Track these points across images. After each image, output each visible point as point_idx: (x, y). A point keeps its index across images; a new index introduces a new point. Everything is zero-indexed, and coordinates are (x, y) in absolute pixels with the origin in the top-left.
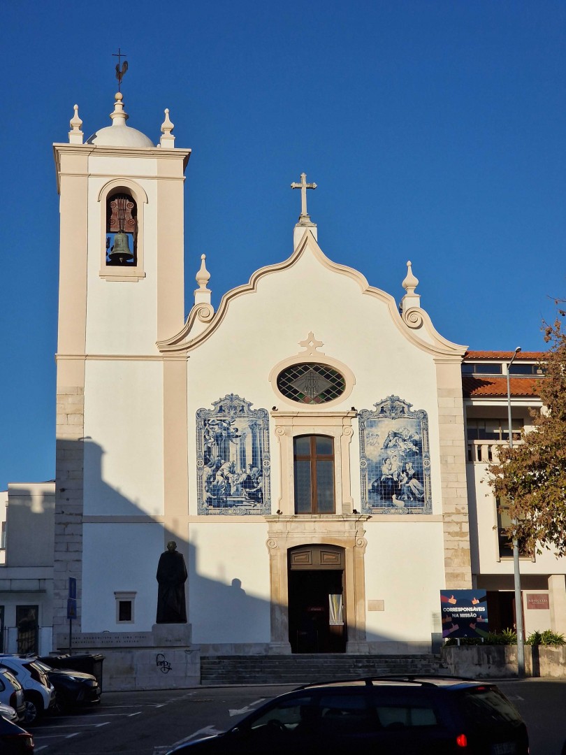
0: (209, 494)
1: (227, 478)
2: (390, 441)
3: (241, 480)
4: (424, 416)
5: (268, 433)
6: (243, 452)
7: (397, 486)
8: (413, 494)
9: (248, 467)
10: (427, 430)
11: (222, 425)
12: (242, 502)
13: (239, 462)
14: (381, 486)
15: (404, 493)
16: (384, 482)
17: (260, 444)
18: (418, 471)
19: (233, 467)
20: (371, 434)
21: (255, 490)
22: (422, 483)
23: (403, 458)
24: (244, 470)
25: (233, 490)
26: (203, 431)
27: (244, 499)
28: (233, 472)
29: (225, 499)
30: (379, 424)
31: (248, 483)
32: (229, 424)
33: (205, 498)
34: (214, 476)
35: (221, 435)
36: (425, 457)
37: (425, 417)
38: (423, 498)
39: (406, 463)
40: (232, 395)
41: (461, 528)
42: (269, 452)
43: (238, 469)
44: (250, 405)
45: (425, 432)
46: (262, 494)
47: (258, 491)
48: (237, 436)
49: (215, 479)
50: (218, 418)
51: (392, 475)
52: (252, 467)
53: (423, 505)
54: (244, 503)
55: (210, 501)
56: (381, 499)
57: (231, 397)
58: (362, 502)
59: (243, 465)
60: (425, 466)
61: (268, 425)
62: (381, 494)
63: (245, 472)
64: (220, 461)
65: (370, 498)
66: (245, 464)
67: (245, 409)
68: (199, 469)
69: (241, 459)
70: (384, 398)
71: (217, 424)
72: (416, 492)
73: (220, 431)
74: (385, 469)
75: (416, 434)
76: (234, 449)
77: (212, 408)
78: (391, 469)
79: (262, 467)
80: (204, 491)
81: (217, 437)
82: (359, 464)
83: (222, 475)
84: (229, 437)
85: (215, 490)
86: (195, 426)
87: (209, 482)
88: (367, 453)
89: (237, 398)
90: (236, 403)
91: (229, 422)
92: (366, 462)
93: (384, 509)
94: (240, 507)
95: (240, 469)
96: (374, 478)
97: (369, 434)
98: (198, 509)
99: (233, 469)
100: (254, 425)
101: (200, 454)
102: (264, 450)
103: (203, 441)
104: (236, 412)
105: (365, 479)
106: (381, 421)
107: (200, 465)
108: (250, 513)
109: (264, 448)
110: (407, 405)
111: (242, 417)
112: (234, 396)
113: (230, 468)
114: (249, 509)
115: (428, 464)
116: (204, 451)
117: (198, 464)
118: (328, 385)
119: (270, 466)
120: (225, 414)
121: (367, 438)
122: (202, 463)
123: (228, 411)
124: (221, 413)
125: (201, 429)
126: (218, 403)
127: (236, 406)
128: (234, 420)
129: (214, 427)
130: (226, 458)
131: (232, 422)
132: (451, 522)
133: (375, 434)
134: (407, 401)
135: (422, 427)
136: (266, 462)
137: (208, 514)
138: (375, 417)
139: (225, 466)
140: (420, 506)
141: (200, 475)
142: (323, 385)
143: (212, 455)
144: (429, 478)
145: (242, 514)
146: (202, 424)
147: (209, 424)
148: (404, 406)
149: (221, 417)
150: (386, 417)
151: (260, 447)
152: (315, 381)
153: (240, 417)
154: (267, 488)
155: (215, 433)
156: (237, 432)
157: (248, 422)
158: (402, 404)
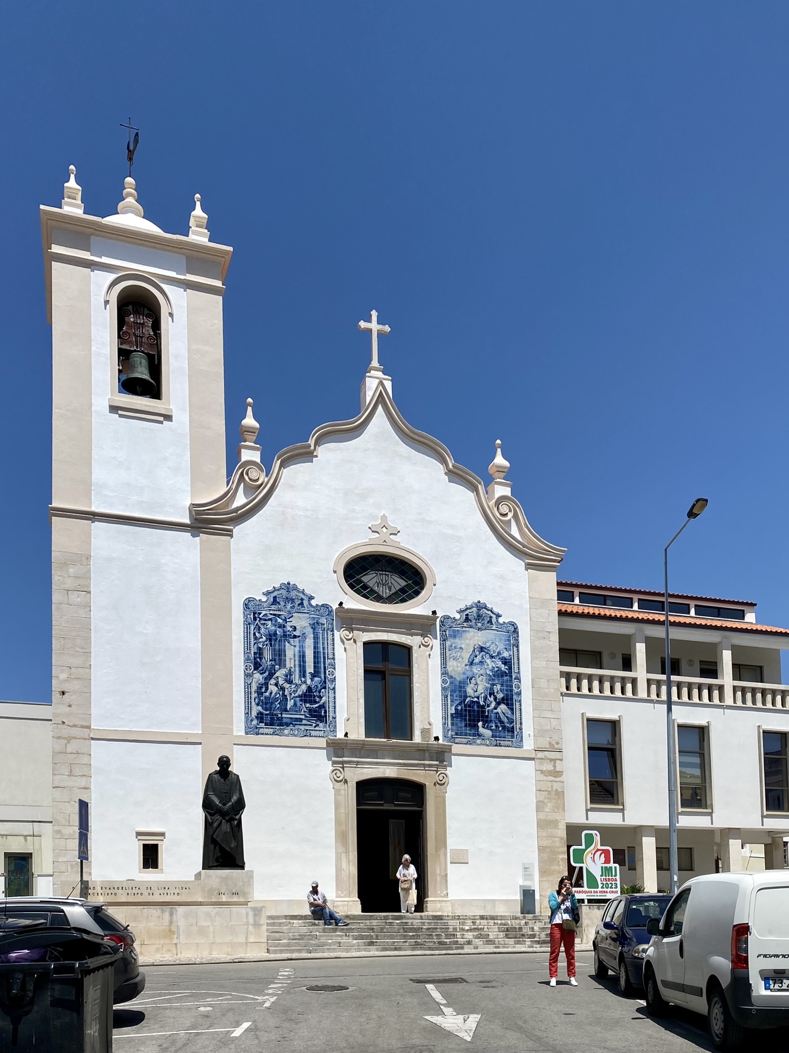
0: (260, 708)
1: (283, 689)
2: (476, 656)
3: (299, 692)
4: (513, 630)
5: (333, 635)
6: (302, 657)
7: (484, 712)
8: (502, 722)
9: (308, 676)
10: (518, 647)
11: (276, 621)
12: (301, 720)
13: (297, 669)
14: (466, 710)
15: (491, 721)
16: (469, 706)
17: (324, 648)
18: (507, 695)
19: (291, 675)
20: (454, 646)
21: (317, 705)
22: (512, 709)
23: (490, 679)
24: (303, 679)
25: (290, 704)
26: (252, 627)
27: (303, 717)
28: (290, 682)
30: (464, 635)
31: (309, 696)
32: (285, 620)
33: (254, 714)
34: (266, 685)
35: (275, 634)
36: (515, 679)
37: (516, 631)
38: (513, 728)
39: (493, 685)
40: (289, 584)
41: (555, 766)
42: (334, 659)
43: (296, 679)
44: (311, 598)
45: (515, 649)
46: (325, 712)
47: (320, 707)
48: (295, 637)
49: (267, 689)
50: (271, 612)
51: (478, 698)
52: (313, 676)
53: (513, 737)
54: (304, 722)
55: (260, 717)
56: (466, 726)
57: (288, 587)
58: (444, 728)
59: (303, 673)
60: (515, 690)
61: (332, 624)
62: (465, 720)
63: (305, 682)
64: (273, 666)
65: (452, 724)
66: (305, 672)
67: (306, 603)
68: (247, 675)
69: (300, 666)
70: (469, 604)
71: (270, 619)
72: (506, 720)
73: (273, 628)
74: (470, 690)
75: (505, 650)
76: (291, 652)
77: (264, 599)
78: (477, 689)
80: (253, 703)
81: (270, 635)
82: (439, 681)
83: (276, 685)
84: (286, 637)
85: (267, 703)
86: (242, 619)
87: (259, 693)
88: (449, 669)
89: (295, 588)
90: (293, 594)
91: (286, 618)
92: (448, 680)
93: (469, 738)
94: (298, 726)
95: (299, 678)
96: (457, 700)
97: (451, 646)
98: (246, 727)
99: (290, 677)
100: (316, 624)
101: (248, 656)
102: (328, 657)
103: (253, 640)
104: (293, 606)
105: (447, 700)
106: (465, 631)
107: (248, 670)
108: (310, 734)
109: (328, 653)
110: (495, 614)
111: (301, 612)
112: (291, 586)
113: (286, 676)
114: (309, 730)
115: (519, 688)
116: (254, 653)
117: (246, 669)
118: (403, 583)
119: (335, 677)
120: (279, 607)
121: (450, 650)
122: (251, 668)
123: (284, 604)
124: (275, 606)
125: (249, 624)
126: (271, 593)
127: (294, 598)
128: (291, 615)
129: (266, 622)
130: (282, 664)
131: (289, 618)
132: (544, 759)
133: (459, 647)
134: (496, 610)
135: (512, 642)
136: (331, 671)
137: (258, 734)
138: (459, 626)
139: (281, 673)
140: (510, 737)
141: (249, 683)
142: (398, 582)
143: (264, 659)
144: (520, 704)
145: (302, 735)
146: (251, 618)
147: (260, 618)
148: (492, 615)
149: (274, 610)
150: (471, 627)
151: (323, 652)
152: (388, 577)
153: (299, 612)
154: (331, 705)
155: (267, 630)
156: (295, 631)
157: (309, 620)
158: (490, 613)
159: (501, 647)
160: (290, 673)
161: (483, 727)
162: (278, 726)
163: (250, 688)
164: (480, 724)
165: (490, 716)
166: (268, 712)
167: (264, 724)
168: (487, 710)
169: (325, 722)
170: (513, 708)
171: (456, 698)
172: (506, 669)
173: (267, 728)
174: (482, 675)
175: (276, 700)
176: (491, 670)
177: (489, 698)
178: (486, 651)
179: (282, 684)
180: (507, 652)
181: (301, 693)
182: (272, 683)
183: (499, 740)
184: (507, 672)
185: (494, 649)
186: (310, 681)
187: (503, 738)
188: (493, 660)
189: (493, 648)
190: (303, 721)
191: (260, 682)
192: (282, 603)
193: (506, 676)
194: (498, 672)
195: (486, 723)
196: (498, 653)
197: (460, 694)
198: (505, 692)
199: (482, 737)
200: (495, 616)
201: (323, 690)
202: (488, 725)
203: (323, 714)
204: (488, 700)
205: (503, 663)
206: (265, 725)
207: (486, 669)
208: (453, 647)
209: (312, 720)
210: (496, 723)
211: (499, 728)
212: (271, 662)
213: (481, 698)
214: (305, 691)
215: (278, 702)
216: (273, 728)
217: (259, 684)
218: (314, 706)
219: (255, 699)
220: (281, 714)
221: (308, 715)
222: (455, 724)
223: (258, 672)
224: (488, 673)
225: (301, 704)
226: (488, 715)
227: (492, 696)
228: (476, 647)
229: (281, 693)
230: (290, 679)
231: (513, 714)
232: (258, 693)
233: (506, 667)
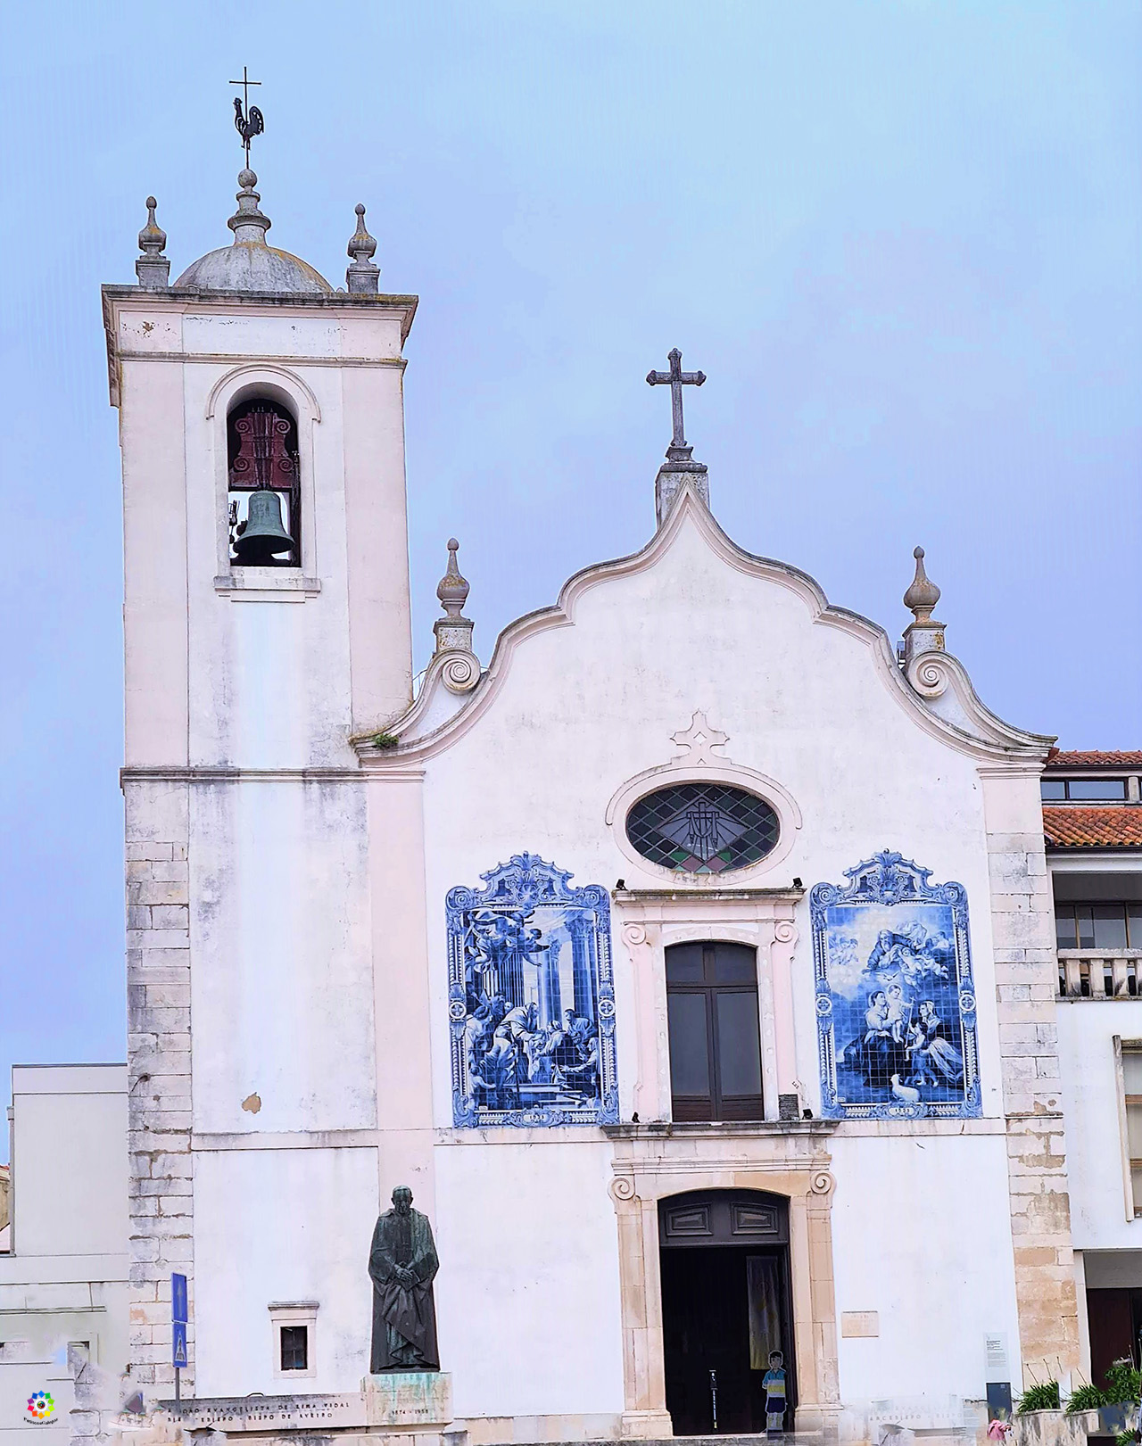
0: (478, 1079)
1: (519, 1043)
2: (884, 953)
3: (550, 1046)
4: (957, 897)
5: (609, 938)
6: (553, 983)
7: (901, 1055)
8: (937, 1071)
9: (565, 1017)
10: (966, 928)
11: (505, 922)
12: (553, 1095)
13: (545, 1005)
14: (866, 1055)
15: (916, 1071)
16: (873, 1047)
17: (592, 964)
19: (533, 1017)
20: (839, 938)
21: (582, 1067)
22: (958, 1046)
23: (912, 992)
24: (556, 1023)
25: (533, 1068)
26: (462, 938)
27: (557, 1090)
28: (532, 1029)
29: (515, 1090)
30: (859, 917)
31: (566, 1052)
32: (521, 921)
33: (469, 1090)
34: (489, 1038)
35: (504, 946)
36: (963, 989)
37: (961, 898)
38: (961, 1079)
39: (919, 1003)
40: (526, 855)
41: (1047, 1147)
42: (611, 982)
43: (543, 1023)
44: (567, 877)
45: (962, 932)
46: (598, 1078)
47: (587, 1070)
48: (540, 948)
49: (491, 1045)
50: (496, 909)
51: (889, 1030)
52: (574, 1015)
53: (961, 1098)
54: (559, 1099)
55: (480, 1095)
56: (867, 1084)
57: (525, 861)
58: (824, 1091)
59: (555, 1013)
60: (964, 1010)
61: (607, 920)
62: (866, 1072)
63: (559, 1028)
64: (501, 1003)
65: (840, 1083)
66: (558, 1010)
67: (557, 886)
68: (455, 1023)
69: (549, 999)
70: (867, 858)
71: (492, 922)
72: (945, 1067)
73: (500, 936)
74: (873, 1017)
75: (940, 937)
76: (532, 975)
77: (483, 886)
79: (596, 1018)
80: (467, 1072)
81: (494, 950)
82: (813, 1006)
83: (507, 1036)
84: (523, 950)
85: (490, 1070)
86: (443, 926)
87: (477, 1052)
88: (832, 982)
89: (538, 862)
90: (534, 873)
91: (522, 917)
92: (829, 1002)
93: (874, 1106)
94: (549, 1106)
95: (549, 1020)
96: (849, 1037)
97: (834, 939)
98: (455, 1114)
99: (532, 1020)
100: (576, 921)
101: (456, 990)
102: (600, 979)
103: (464, 960)
104: (535, 894)
105: (829, 1039)
106: (862, 908)
107: (457, 1013)
108: (571, 1120)
109: (600, 972)
110: (919, 871)
111: (549, 904)
112: (530, 858)
113: (525, 1019)
114: (569, 1112)
115: (970, 1005)
116: (467, 983)
117: (454, 1013)
118: (739, 831)
119: (614, 1014)
120: (510, 898)
121: (831, 947)
122: (461, 1010)
123: (518, 892)
124: (501, 898)
125: (457, 933)
126: (494, 875)
127: (536, 879)
128: (531, 911)
129: (487, 927)
130: (517, 999)
131: (528, 917)
132: (1025, 1135)
133: (849, 939)
134: (919, 864)
135: (954, 920)
136: (606, 1004)
137: (478, 1125)
138: (848, 900)
139: (515, 1015)
140: (956, 1099)
141: (459, 1036)
142: (730, 830)
143: (484, 991)
144: (974, 1035)
145: (555, 1122)
146: (459, 922)
147: (476, 921)
148: (913, 874)
149: (501, 905)
150: (872, 900)
151: (591, 971)
152: (711, 823)
153: (545, 904)
154: (608, 1064)
155: (489, 941)
156: (538, 938)
157: (564, 915)
158: (908, 870)
159: (932, 931)
160: (532, 1014)
161: (900, 1084)
162: (511, 1109)
163: (462, 1045)
164: (895, 1078)
165: (915, 1062)
166: (494, 1086)
167: (487, 1107)
168: (907, 1051)
169: (597, 1095)
170: (961, 1043)
171: (847, 1034)
172: (945, 971)
173: (492, 1113)
174: (896, 987)
175: (508, 1062)
176: (915, 977)
177: (913, 1030)
178: (903, 941)
179: (518, 1035)
180: (946, 941)
181: (552, 1047)
182: (499, 1035)
183: (933, 1105)
184: (947, 977)
185: (920, 936)
186: (568, 1024)
187: (942, 1101)
188: (918, 957)
189: (917, 934)
190: (558, 1097)
191: (478, 1033)
192: (515, 891)
193: (945, 984)
194: (929, 978)
195: (907, 1075)
196: (927, 944)
197: (855, 1026)
198: (943, 1016)
199: (899, 1103)
200: (920, 875)
201: (592, 1040)
202: (910, 1080)
203: (593, 1082)
204: (910, 1032)
205: (937, 962)
206: (489, 1109)
207: (904, 975)
208: (838, 941)
209: (573, 1094)
210: (926, 1075)
211: (933, 1083)
212: (497, 997)
213: (896, 1029)
214: (559, 1044)
215: (511, 1066)
216: (504, 1113)
217: (477, 1037)
218: (576, 1069)
219: (470, 1064)
220: (518, 1087)
221: (566, 1087)
222: (845, 1082)
223: (475, 1016)
224: (909, 982)
225: (553, 1068)
226: (910, 1061)
227: (917, 1025)
228: (882, 936)
229: (516, 1050)
230: (531, 1024)
231: (962, 1055)
232: (474, 1053)
233: (944, 968)
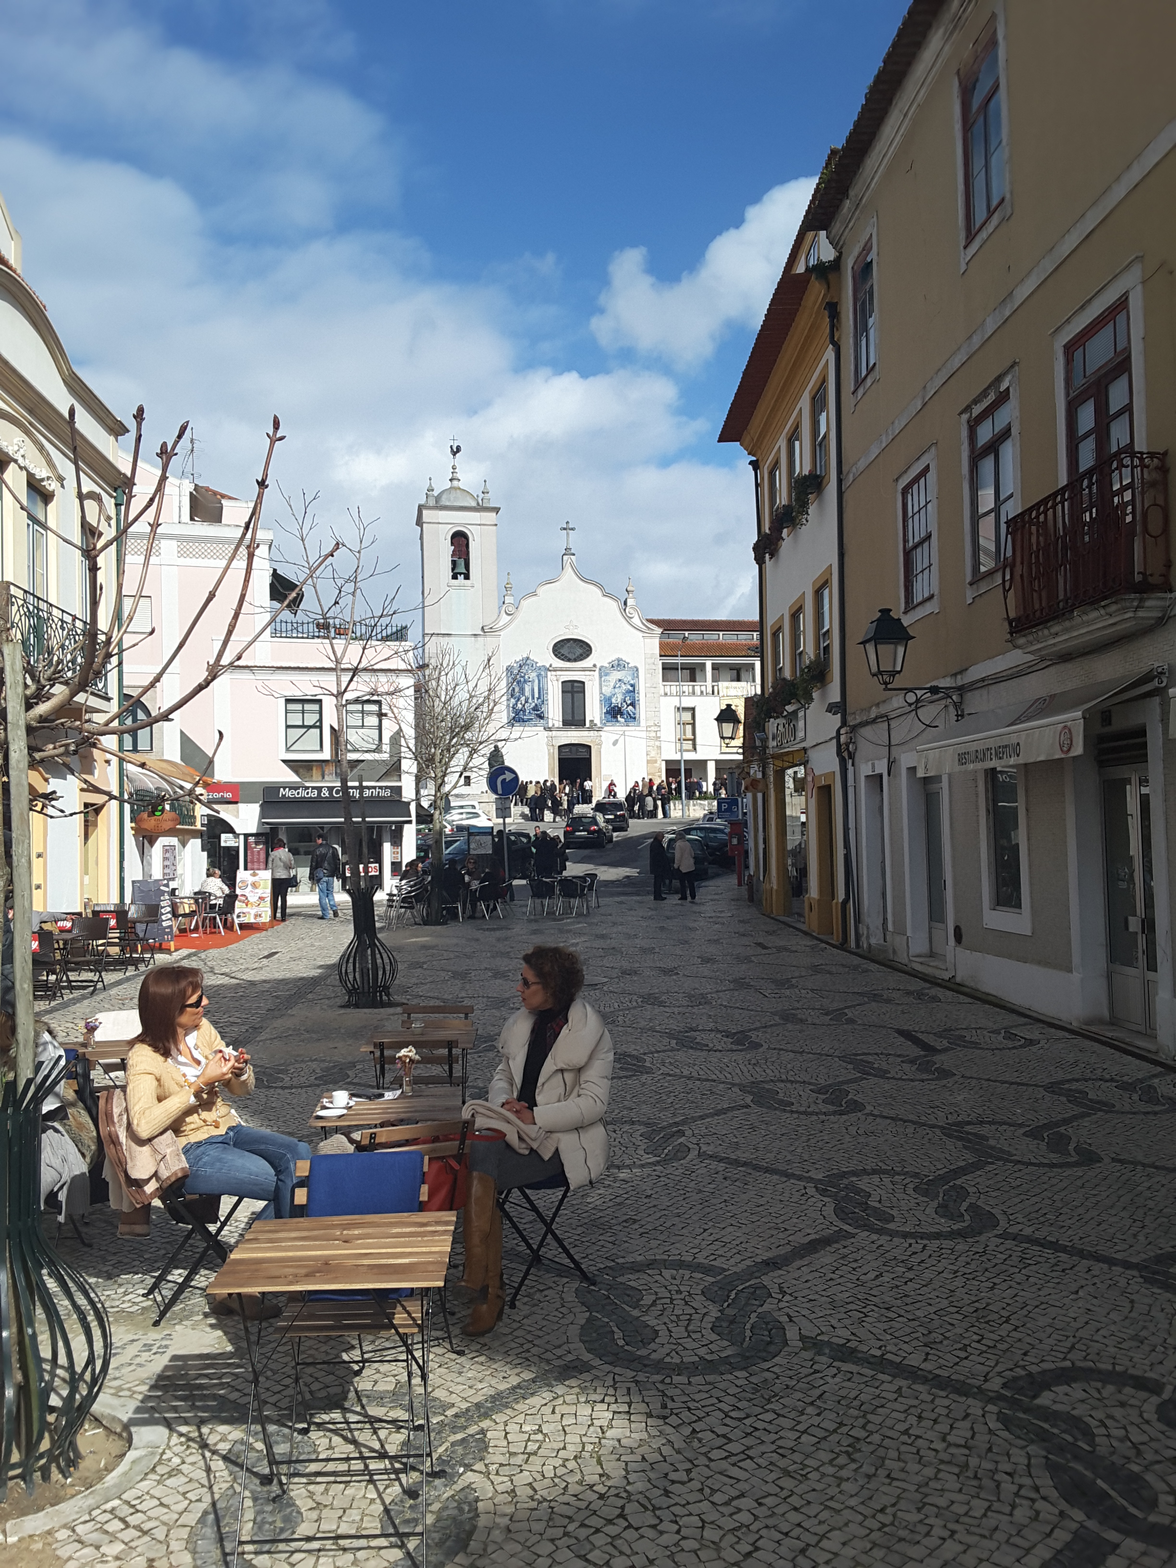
4: (637, 670)
5: (547, 679)
6: (533, 690)
11: (521, 674)
13: (531, 696)
17: (543, 686)
22: (635, 708)
23: (624, 694)
24: (533, 700)
25: (527, 712)
26: (510, 679)
27: (533, 718)
28: (527, 702)
30: (611, 674)
31: (536, 708)
32: (525, 674)
35: (520, 681)
36: (637, 694)
41: (656, 734)
42: (547, 690)
43: (530, 700)
44: (537, 663)
45: (637, 679)
48: (529, 681)
50: (518, 671)
53: (635, 721)
54: (533, 720)
58: (601, 719)
59: (533, 698)
60: (637, 699)
61: (547, 675)
64: (519, 695)
67: (534, 665)
68: (508, 700)
69: (532, 694)
70: (613, 659)
71: (518, 674)
73: (519, 678)
74: (613, 701)
76: (527, 688)
77: (515, 665)
78: (617, 700)
79: (543, 699)
81: (518, 681)
82: (599, 697)
84: (525, 681)
85: (517, 713)
86: (506, 675)
88: (604, 691)
89: (529, 659)
92: (603, 696)
93: (613, 723)
94: (531, 722)
97: (604, 680)
98: (508, 723)
99: (527, 700)
100: (539, 675)
101: (508, 692)
102: (545, 690)
103: (510, 684)
104: (528, 667)
105: (602, 706)
106: (612, 672)
108: (537, 725)
109: (545, 688)
111: (532, 670)
112: (527, 658)
114: (536, 723)
115: (639, 698)
116: (511, 690)
118: (581, 651)
119: (548, 699)
121: (604, 682)
122: (509, 697)
124: (520, 668)
125: (509, 677)
126: (518, 662)
127: (529, 663)
128: (527, 672)
129: (516, 676)
130: (523, 694)
132: (650, 731)
133: (608, 680)
134: (627, 661)
135: (635, 676)
136: (546, 696)
137: (513, 726)
138: (608, 670)
139: (523, 699)
140: (633, 721)
141: (509, 704)
142: (579, 651)
143: (515, 692)
144: (639, 705)
145: (533, 726)
146: (509, 674)
147: (513, 674)
148: (625, 664)
149: (520, 670)
150: (614, 670)
151: (542, 688)
152: (574, 649)
154: (546, 711)
155: (516, 679)
156: (529, 679)
157: (536, 673)
158: (624, 662)
159: (630, 678)
160: (527, 698)
161: (620, 717)
171: (607, 705)
192: (523, 667)
193: (632, 692)
197: (609, 702)
199: (619, 722)
200: (627, 664)
